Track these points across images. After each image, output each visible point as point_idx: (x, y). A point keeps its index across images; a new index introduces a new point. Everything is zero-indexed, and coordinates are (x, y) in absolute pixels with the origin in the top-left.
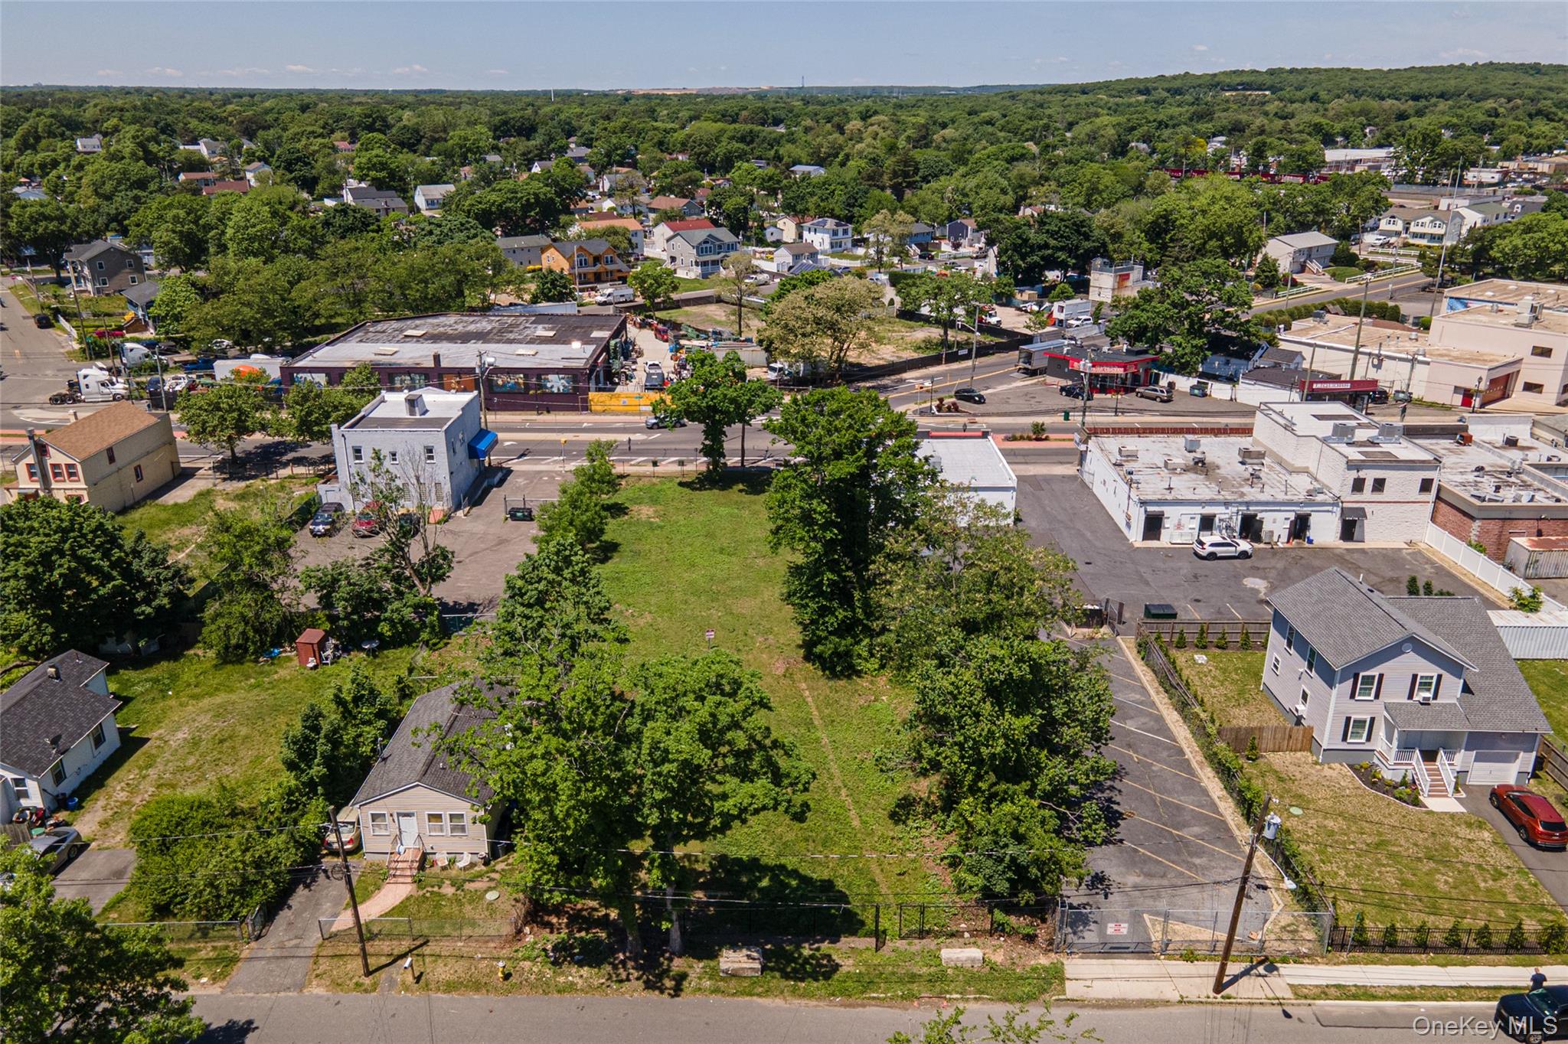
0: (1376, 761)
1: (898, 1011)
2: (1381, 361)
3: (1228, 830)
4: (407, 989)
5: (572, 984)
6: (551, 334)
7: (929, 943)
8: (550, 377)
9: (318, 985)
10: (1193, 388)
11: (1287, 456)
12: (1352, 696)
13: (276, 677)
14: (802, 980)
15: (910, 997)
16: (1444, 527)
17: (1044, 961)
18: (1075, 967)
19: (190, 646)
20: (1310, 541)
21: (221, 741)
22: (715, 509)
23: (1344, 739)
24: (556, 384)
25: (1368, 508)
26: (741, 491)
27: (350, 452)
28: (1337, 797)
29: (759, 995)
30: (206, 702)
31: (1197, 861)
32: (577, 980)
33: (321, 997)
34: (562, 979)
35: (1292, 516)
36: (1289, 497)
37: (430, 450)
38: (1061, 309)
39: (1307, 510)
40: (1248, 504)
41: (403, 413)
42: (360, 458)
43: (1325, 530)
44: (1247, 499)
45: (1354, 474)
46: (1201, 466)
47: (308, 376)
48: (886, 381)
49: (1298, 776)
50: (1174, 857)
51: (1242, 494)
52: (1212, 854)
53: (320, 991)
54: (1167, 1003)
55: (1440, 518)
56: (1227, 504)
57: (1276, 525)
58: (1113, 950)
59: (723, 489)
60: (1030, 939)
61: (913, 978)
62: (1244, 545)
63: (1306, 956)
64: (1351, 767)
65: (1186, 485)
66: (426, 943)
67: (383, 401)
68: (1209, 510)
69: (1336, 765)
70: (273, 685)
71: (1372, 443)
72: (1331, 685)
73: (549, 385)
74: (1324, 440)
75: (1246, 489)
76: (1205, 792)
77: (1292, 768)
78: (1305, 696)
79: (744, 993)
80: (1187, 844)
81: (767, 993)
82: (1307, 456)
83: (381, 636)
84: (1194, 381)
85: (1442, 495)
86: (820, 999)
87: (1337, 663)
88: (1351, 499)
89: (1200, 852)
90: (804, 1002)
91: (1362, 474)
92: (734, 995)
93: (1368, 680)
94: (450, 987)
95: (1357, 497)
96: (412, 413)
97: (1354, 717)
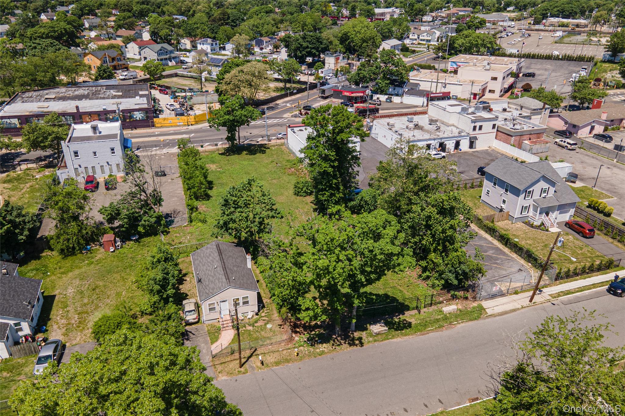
0: (529, 219)
1: (440, 332)
2: (446, 85)
3: (501, 250)
4: (260, 369)
5: (323, 351)
6: (121, 94)
7: (434, 307)
8: (135, 113)
9: (222, 376)
10: (387, 99)
11: (445, 120)
12: (525, 199)
13: (97, 258)
14: (403, 330)
15: (441, 327)
16: (500, 140)
17: (475, 304)
18: (485, 304)
19: (42, 251)
20: (460, 150)
21: (94, 290)
22: (241, 162)
23: (521, 214)
24: (138, 116)
25: (477, 136)
26: (246, 154)
27: (73, 154)
28: (526, 233)
29: (391, 338)
30: (70, 274)
31: (498, 262)
32: (324, 349)
33: (227, 380)
34: (318, 350)
35: (455, 141)
36: (453, 135)
37: (113, 149)
38: (322, 72)
39: (459, 139)
40: (441, 139)
41: (90, 133)
42: (78, 156)
43: (464, 145)
44: (441, 137)
45: (473, 125)
46: (417, 126)
47: (8, 121)
48: (271, 105)
49: (510, 229)
50: (490, 262)
51: (438, 136)
52: (501, 259)
53: (224, 378)
54: (518, 309)
55: (498, 137)
56: (434, 139)
57: (450, 145)
58: (493, 296)
59: (239, 154)
60: (466, 298)
61: (438, 320)
62: (443, 154)
63: (549, 285)
64: (523, 222)
65: (418, 134)
66: (256, 350)
67: (74, 129)
68: (429, 142)
69: (518, 223)
70: (99, 262)
71: (473, 113)
72: (518, 196)
73: (135, 117)
74: (459, 113)
75: (438, 133)
76: (486, 239)
77: (506, 226)
78: (504, 202)
79: (385, 340)
80: (491, 257)
81: (393, 337)
82: (453, 119)
83: (139, 233)
84: (387, 97)
85: (499, 129)
86: (412, 334)
87: (521, 188)
88: (472, 133)
89: (497, 259)
90: (407, 337)
91: (476, 124)
92: (382, 341)
93: (530, 192)
94: (277, 363)
95: (475, 133)
96: (95, 133)
97: (525, 206)
